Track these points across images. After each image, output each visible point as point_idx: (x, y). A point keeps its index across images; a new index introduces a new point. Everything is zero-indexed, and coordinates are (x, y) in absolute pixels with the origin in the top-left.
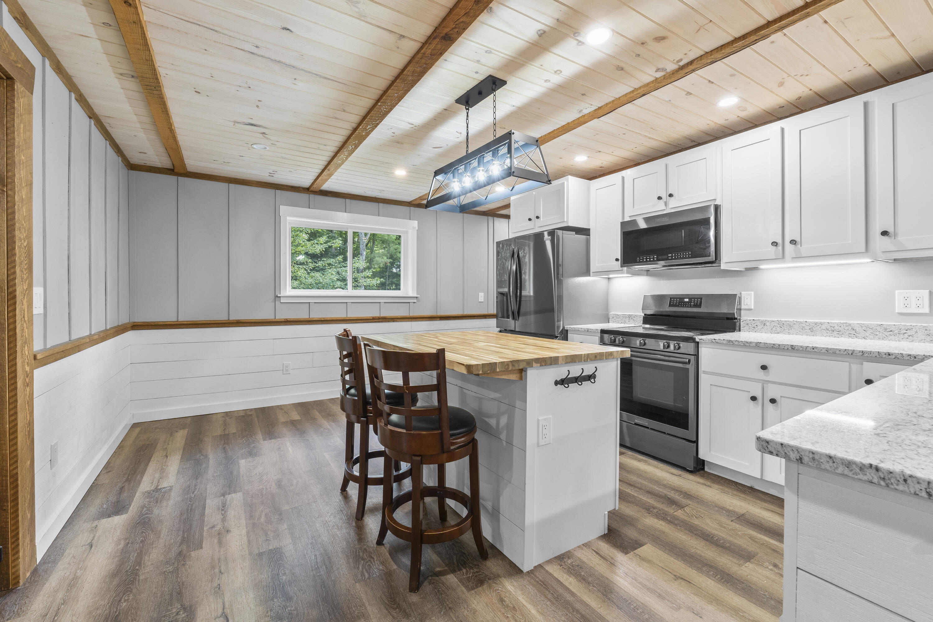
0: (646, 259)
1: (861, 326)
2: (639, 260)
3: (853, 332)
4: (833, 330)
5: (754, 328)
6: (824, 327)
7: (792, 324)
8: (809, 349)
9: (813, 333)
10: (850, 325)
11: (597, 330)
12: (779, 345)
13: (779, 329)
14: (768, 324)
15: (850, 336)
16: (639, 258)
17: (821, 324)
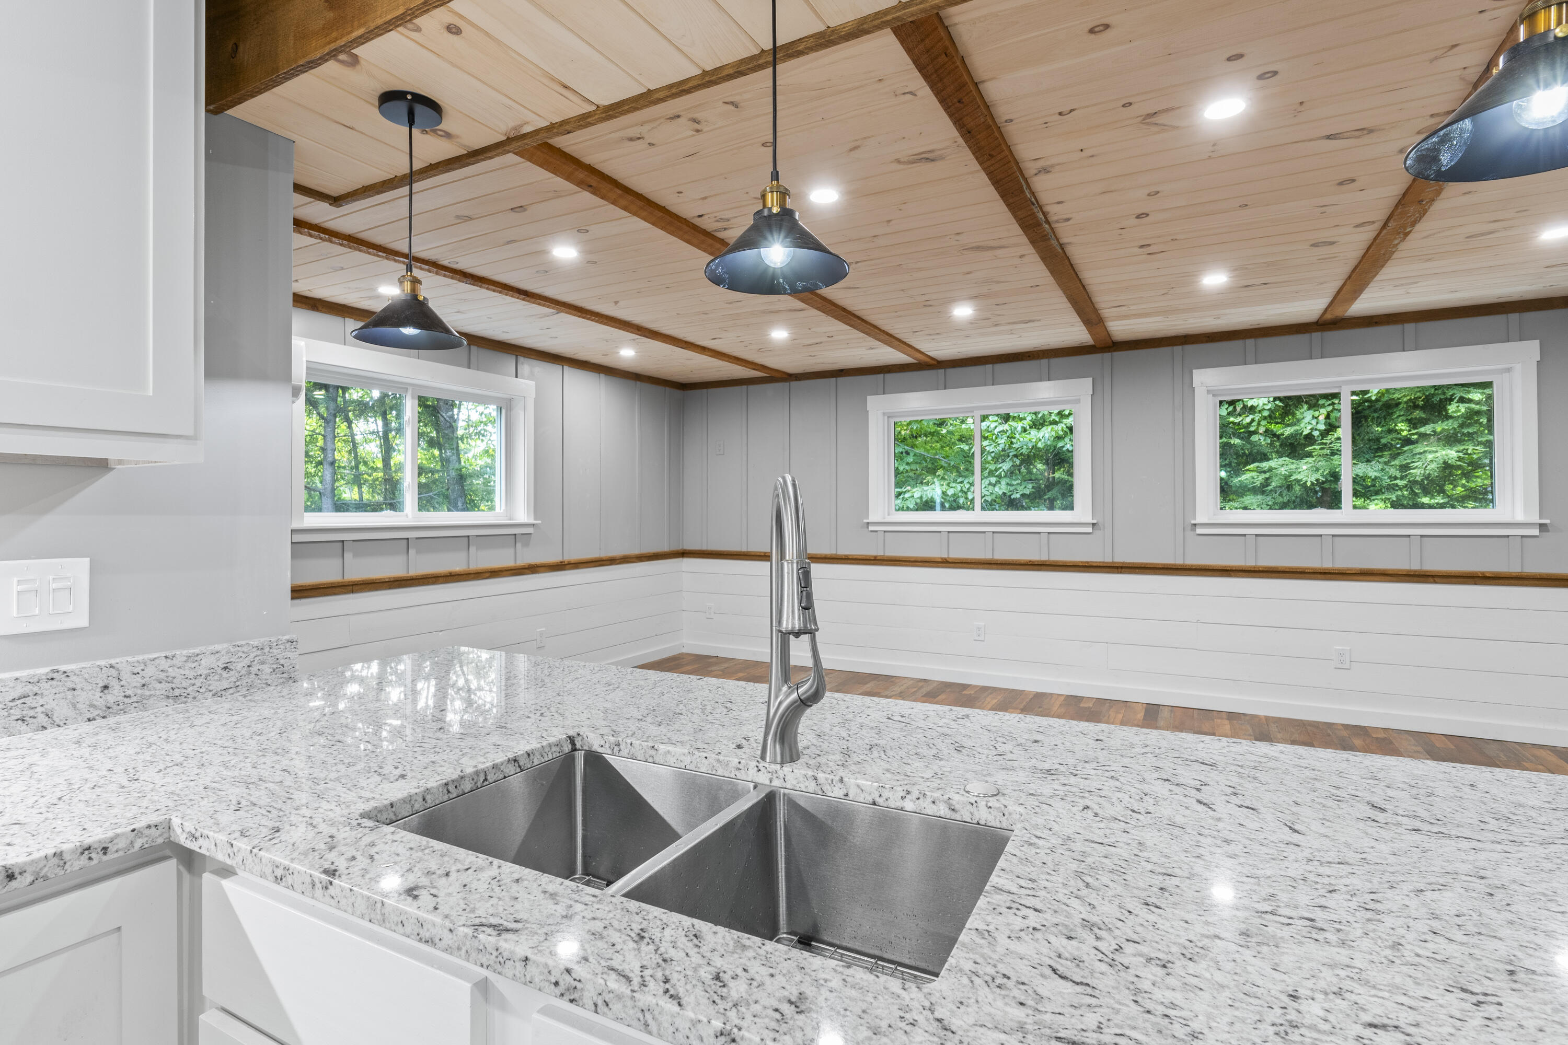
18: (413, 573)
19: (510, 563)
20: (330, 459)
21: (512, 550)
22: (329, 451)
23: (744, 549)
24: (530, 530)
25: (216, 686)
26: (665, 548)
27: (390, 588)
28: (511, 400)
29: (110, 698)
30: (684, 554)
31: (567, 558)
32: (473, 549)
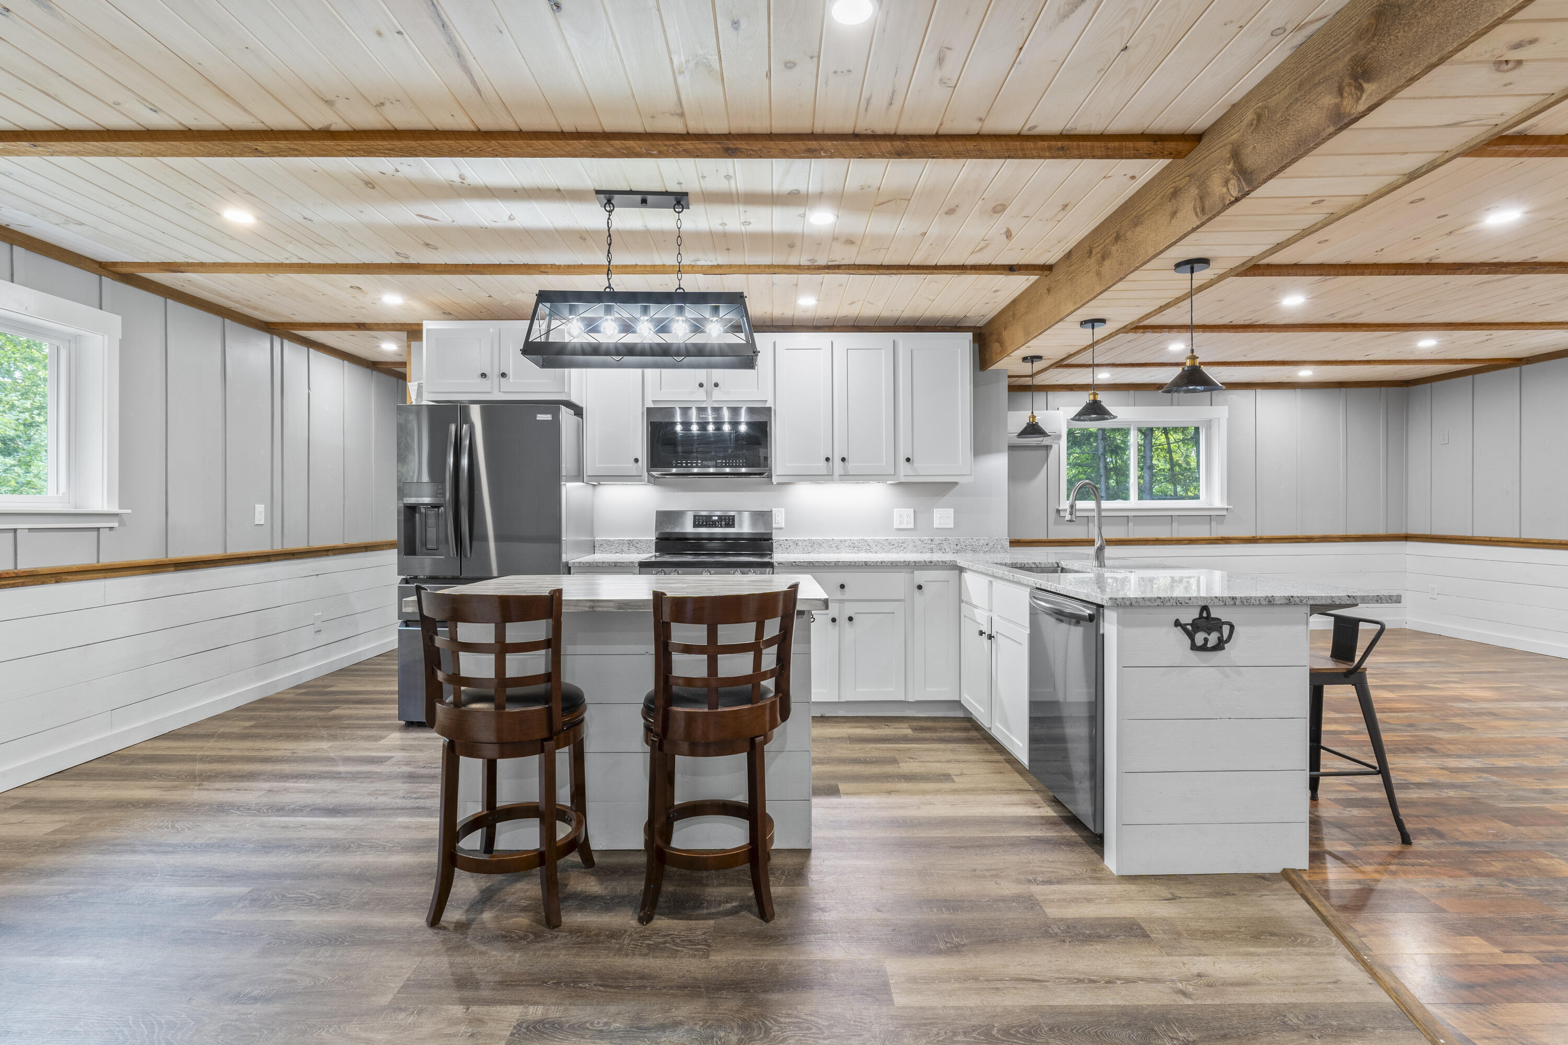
0: (687, 463)
1: (874, 541)
2: (676, 464)
3: (868, 548)
4: (854, 547)
5: (787, 550)
6: (847, 544)
7: (821, 542)
8: (878, 564)
9: (838, 551)
10: (866, 541)
11: (632, 563)
12: (855, 562)
13: (810, 549)
14: (800, 544)
15: (866, 551)
16: (676, 461)
17: (845, 541)
18: (1131, 537)
19: (1206, 535)
20: (1148, 464)
21: (1208, 527)
22: (1148, 458)
23: (1469, 534)
24: (1224, 513)
25: (985, 549)
26: (1381, 531)
27: (1116, 545)
28: (1210, 421)
29: (958, 548)
30: (1407, 538)
31: (1259, 534)
32: (1175, 524)
